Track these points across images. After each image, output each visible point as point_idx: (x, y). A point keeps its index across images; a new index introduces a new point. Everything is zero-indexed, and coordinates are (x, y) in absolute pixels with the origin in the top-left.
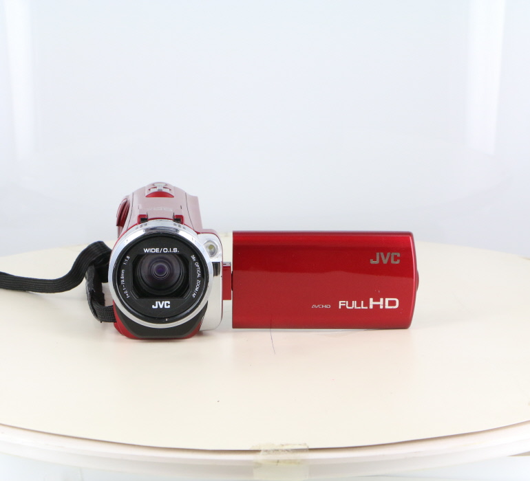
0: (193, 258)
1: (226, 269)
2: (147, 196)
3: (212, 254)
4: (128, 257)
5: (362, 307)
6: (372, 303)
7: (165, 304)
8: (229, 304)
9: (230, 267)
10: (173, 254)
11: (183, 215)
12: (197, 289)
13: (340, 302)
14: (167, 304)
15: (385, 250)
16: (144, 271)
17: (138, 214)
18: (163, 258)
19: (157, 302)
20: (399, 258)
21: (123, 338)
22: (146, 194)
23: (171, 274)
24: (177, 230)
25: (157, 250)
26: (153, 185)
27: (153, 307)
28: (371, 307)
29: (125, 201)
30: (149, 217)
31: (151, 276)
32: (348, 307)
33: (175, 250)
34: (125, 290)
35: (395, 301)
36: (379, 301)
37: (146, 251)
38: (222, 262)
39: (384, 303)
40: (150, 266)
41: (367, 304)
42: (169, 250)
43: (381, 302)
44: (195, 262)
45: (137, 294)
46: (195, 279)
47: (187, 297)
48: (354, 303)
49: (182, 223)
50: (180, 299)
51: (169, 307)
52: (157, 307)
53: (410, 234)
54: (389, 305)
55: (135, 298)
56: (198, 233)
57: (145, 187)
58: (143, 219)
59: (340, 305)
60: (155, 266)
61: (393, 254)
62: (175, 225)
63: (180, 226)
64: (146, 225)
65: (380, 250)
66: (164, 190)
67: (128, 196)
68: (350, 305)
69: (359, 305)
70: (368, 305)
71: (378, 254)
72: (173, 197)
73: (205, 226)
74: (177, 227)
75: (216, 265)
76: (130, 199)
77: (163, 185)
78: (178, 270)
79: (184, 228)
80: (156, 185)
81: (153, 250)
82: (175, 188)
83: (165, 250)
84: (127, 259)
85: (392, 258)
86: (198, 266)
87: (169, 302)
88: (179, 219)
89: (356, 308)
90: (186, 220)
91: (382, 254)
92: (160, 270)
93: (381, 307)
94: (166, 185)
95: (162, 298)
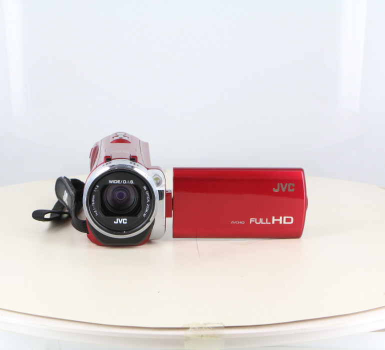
0: (145, 188)
1: (168, 195)
2: (111, 142)
3: (158, 184)
4: (97, 186)
5: (267, 223)
6: (274, 220)
7: (123, 221)
8: (170, 220)
9: (171, 194)
10: (131, 185)
11: (137, 156)
12: (146, 211)
13: (251, 219)
14: (125, 221)
15: (284, 181)
16: (109, 196)
17: (105, 155)
18: (122, 187)
19: (117, 219)
20: (294, 187)
21: (94, 245)
22: (111, 141)
23: (128, 199)
24: (133, 167)
25: (118, 182)
26: (116, 134)
27: (115, 222)
28: (273, 223)
29: (96, 145)
30: (113, 158)
31: (113, 200)
32: (256, 223)
33: (132, 182)
34: (95, 210)
35: (290, 219)
36: (279, 218)
37: (111, 182)
38: (166, 190)
39: (283, 220)
40: (113, 193)
41: (270, 220)
42: (127, 182)
43: (280, 220)
44: (146, 191)
45: (103, 213)
46: (146, 203)
47: (139, 216)
48: (261, 220)
49: (136, 162)
50: (135, 218)
51: (126, 223)
52: (117, 223)
53: (301, 170)
54: (286, 221)
55: (102, 216)
56: (148, 169)
57: (110, 136)
58: (108, 159)
59: (251, 221)
60: (117, 193)
61: (290, 184)
62: (131, 163)
63: (134, 164)
64: (110, 163)
65: (280, 181)
66: (124, 138)
67: (98, 142)
68: (258, 221)
69: (264, 221)
70: (271, 222)
71: (279, 184)
72: (130, 143)
73: (153, 164)
74: (132, 165)
75: (161, 192)
76: (99, 144)
77: (123, 134)
78: (133, 197)
79: (138, 165)
80: (118, 134)
81: (116, 182)
82: (131, 136)
83: (125, 182)
84: (97, 187)
85: (289, 187)
86: (148, 194)
87: (126, 220)
88: (134, 159)
89: (262, 223)
90: (139, 160)
91: (281, 184)
92: (121, 196)
93: (281, 223)
94: (125, 134)
95: (121, 216)
